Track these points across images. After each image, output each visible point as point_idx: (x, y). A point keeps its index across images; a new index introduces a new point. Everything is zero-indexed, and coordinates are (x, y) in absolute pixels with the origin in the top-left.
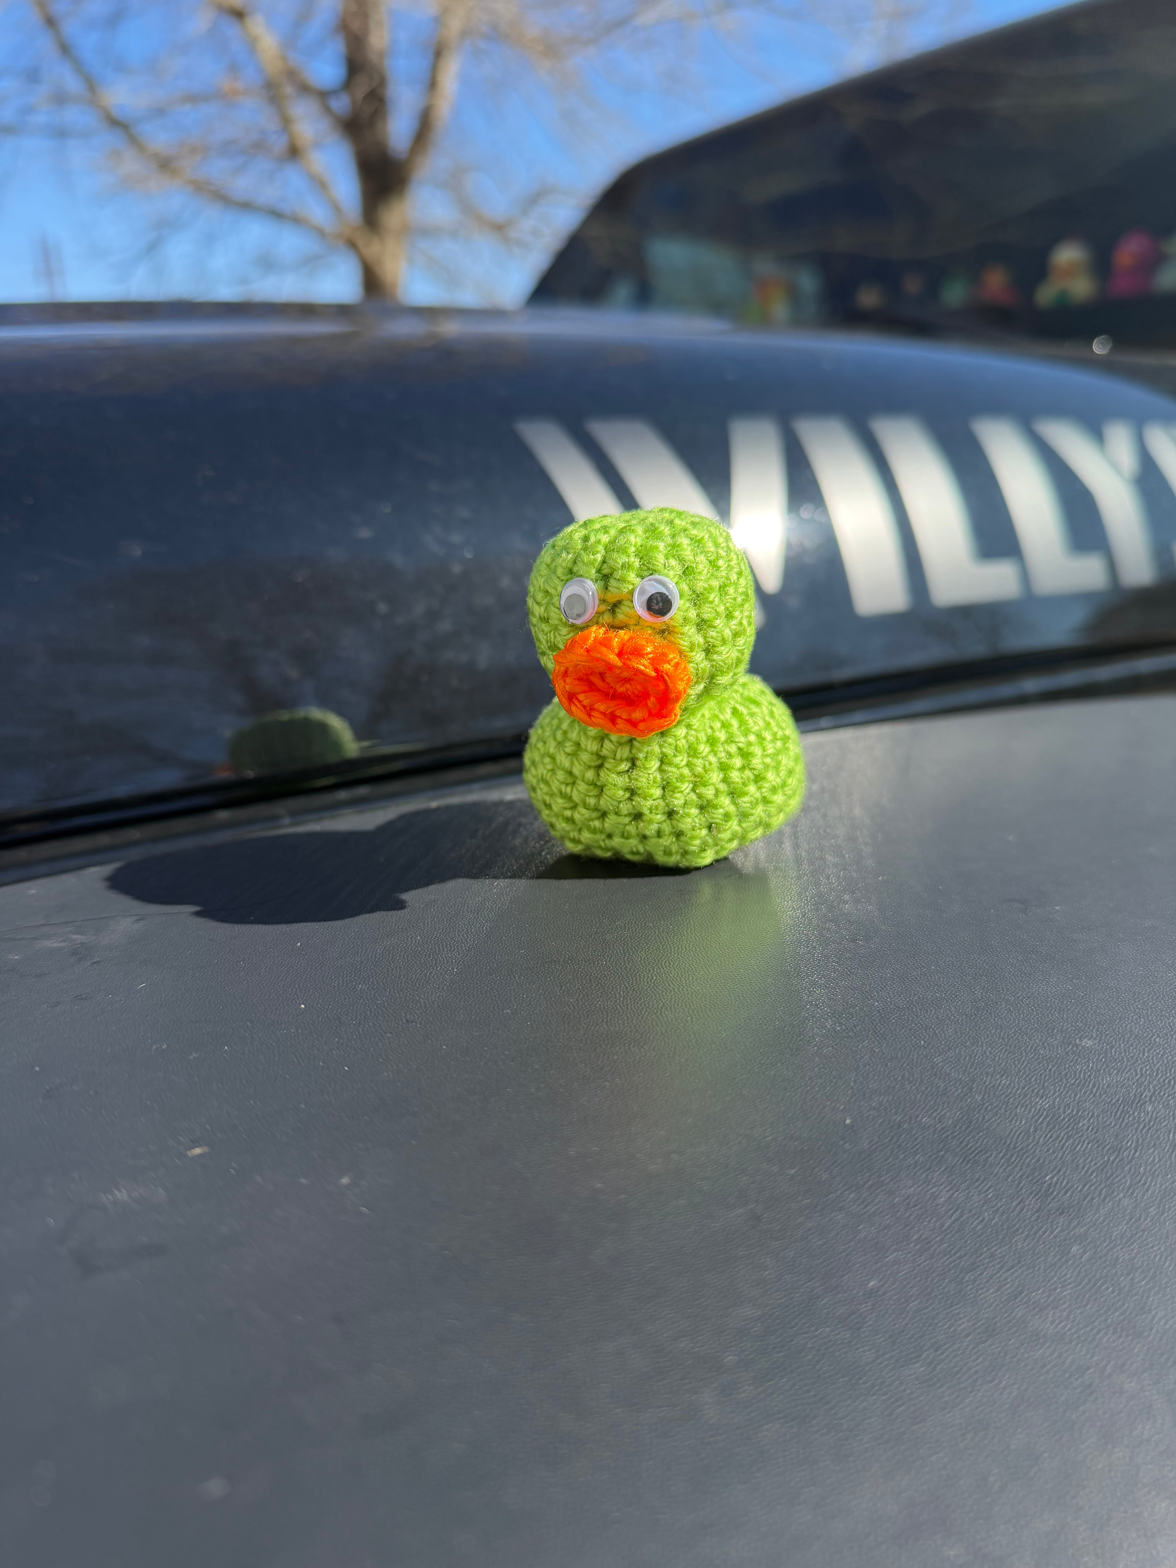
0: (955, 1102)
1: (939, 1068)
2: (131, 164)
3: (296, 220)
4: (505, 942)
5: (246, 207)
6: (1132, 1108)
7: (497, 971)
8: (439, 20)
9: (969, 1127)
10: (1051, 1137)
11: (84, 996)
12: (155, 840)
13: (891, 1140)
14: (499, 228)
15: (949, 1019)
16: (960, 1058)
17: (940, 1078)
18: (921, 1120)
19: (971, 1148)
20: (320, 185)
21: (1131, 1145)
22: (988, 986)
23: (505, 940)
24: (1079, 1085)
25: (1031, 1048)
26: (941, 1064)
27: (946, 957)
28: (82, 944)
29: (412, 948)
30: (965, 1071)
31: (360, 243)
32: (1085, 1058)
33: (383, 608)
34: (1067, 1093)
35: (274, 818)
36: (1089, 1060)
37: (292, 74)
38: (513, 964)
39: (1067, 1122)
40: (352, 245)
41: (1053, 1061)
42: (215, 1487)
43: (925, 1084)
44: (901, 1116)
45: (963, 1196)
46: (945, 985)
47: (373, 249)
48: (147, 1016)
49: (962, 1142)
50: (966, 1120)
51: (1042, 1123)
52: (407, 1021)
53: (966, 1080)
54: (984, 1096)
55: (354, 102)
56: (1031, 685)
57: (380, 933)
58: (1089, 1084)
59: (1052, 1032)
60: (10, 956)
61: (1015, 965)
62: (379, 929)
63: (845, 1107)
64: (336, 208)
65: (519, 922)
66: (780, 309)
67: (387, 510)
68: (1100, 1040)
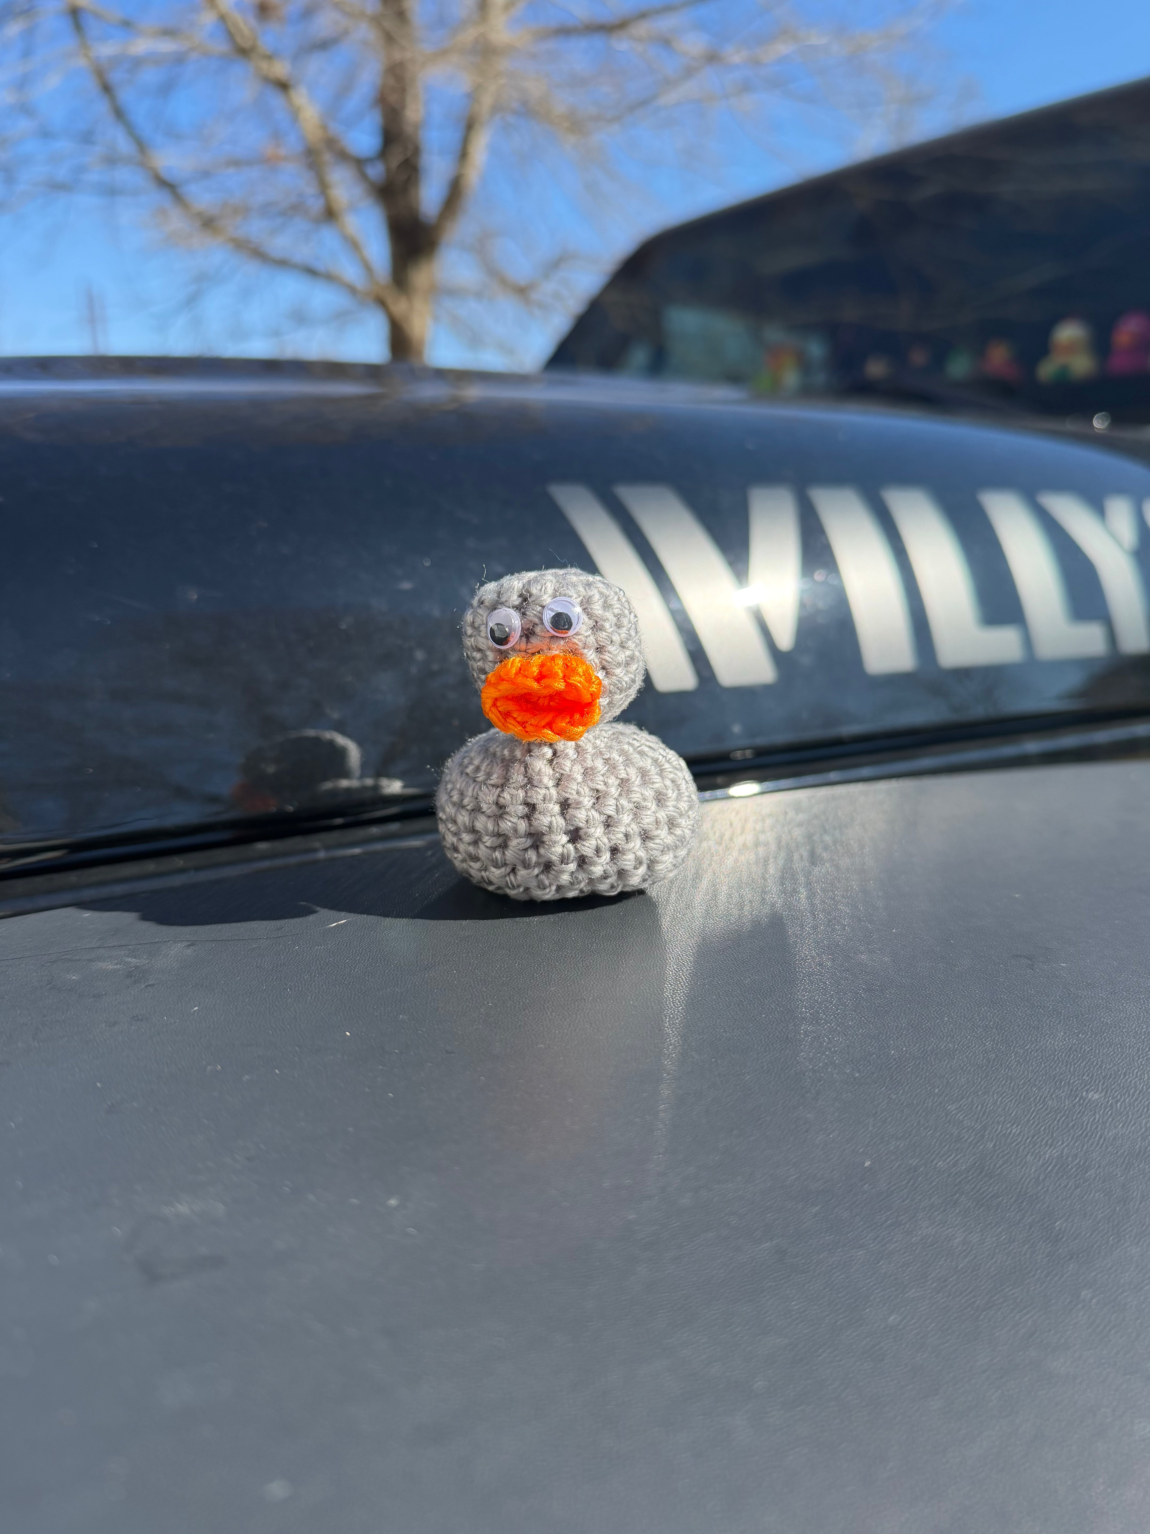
0: (968, 1148)
1: (952, 1115)
2: (177, 221)
3: (329, 278)
4: (537, 979)
5: (283, 264)
6: (1137, 1161)
7: (530, 1006)
8: (472, 97)
9: (981, 1173)
10: (1060, 1185)
11: (140, 1017)
12: (197, 869)
13: (908, 1183)
14: (522, 291)
15: (962, 1069)
16: (972, 1106)
17: (953, 1126)
18: (937, 1164)
19: (984, 1192)
20: (354, 245)
21: (1137, 1195)
22: (999, 1038)
23: (536, 977)
24: (1086, 1136)
25: (1040, 1099)
26: (954, 1112)
27: (958, 1009)
28: (136, 967)
29: (448, 982)
30: (977, 1119)
31: (389, 301)
32: (1091, 1111)
33: (419, 655)
34: (1075, 1143)
36: (1095, 1113)
37: (331, 143)
38: (545, 1001)
39: (1075, 1171)
40: (381, 303)
41: (1060, 1112)
42: (278, 1489)
43: (940, 1130)
44: (918, 1160)
45: (977, 1237)
46: (958, 1036)
47: (399, 307)
48: (201, 1038)
49: (975, 1186)
50: (979, 1165)
51: (1052, 1171)
52: (447, 1051)
53: (978, 1128)
54: (995, 1143)
55: (388, 170)
56: (1032, 746)
57: (418, 966)
58: (1096, 1135)
59: (1060, 1084)
60: (68, 976)
61: (1024, 1018)
62: (417, 962)
63: (864, 1151)
64: (367, 267)
65: (548, 960)
66: (791, 378)
67: (427, 563)
68: (1106, 1094)
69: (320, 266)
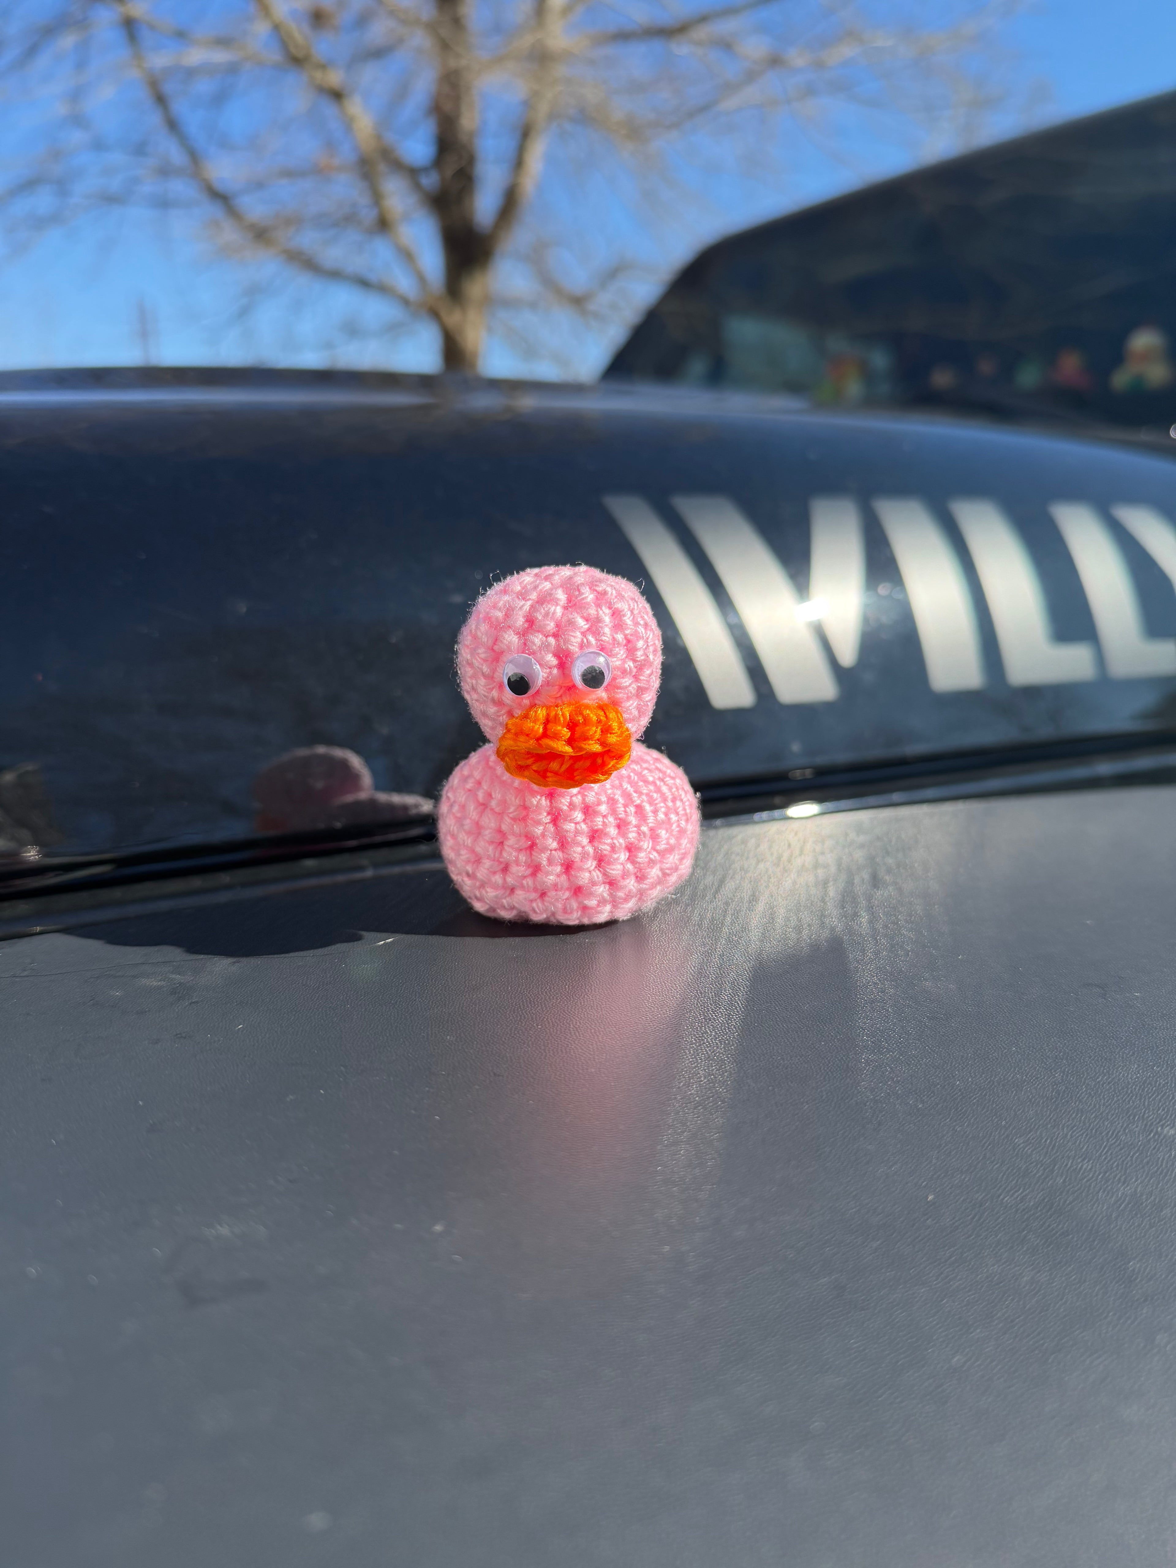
0: (1037, 1183)
1: (1020, 1149)
2: (230, 234)
3: (382, 289)
5: (335, 275)
7: (580, 1028)
8: (528, 104)
9: (1050, 1209)
10: (1133, 1224)
11: (184, 1035)
12: (244, 885)
13: (973, 1218)
14: (578, 302)
15: (1030, 1101)
16: (1041, 1140)
17: (1021, 1160)
18: (1004, 1199)
19: (1053, 1230)
20: (407, 256)
22: (1069, 1070)
24: (1161, 1173)
25: (1113, 1133)
26: (1022, 1145)
27: (1026, 1039)
28: (180, 984)
29: (497, 1003)
30: (1046, 1153)
31: (443, 314)
32: (1167, 1147)
34: (1149, 1181)
35: (361, 868)
36: (1171, 1149)
37: (385, 152)
39: (1149, 1210)
40: (434, 314)
41: (1134, 1148)
42: (317, 1521)
43: (1007, 1164)
44: (983, 1195)
45: (1046, 1276)
46: (1026, 1067)
47: (453, 318)
48: (245, 1056)
49: (1044, 1223)
50: (1048, 1201)
51: (1125, 1208)
52: (495, 1074)
53: (1047, 1162)
54: (1065, 1179)
55: (442, 179)
56: (1104, 768)
58: (1172, 1172)
59: (1134, 1118)
60: (112, 993)
61: (1096, 1049)
62: (465, 982)
63: (927, 1184)
64: (421, 279)
66: (854, 388)
67: (478, 575)
69: (372, 277)
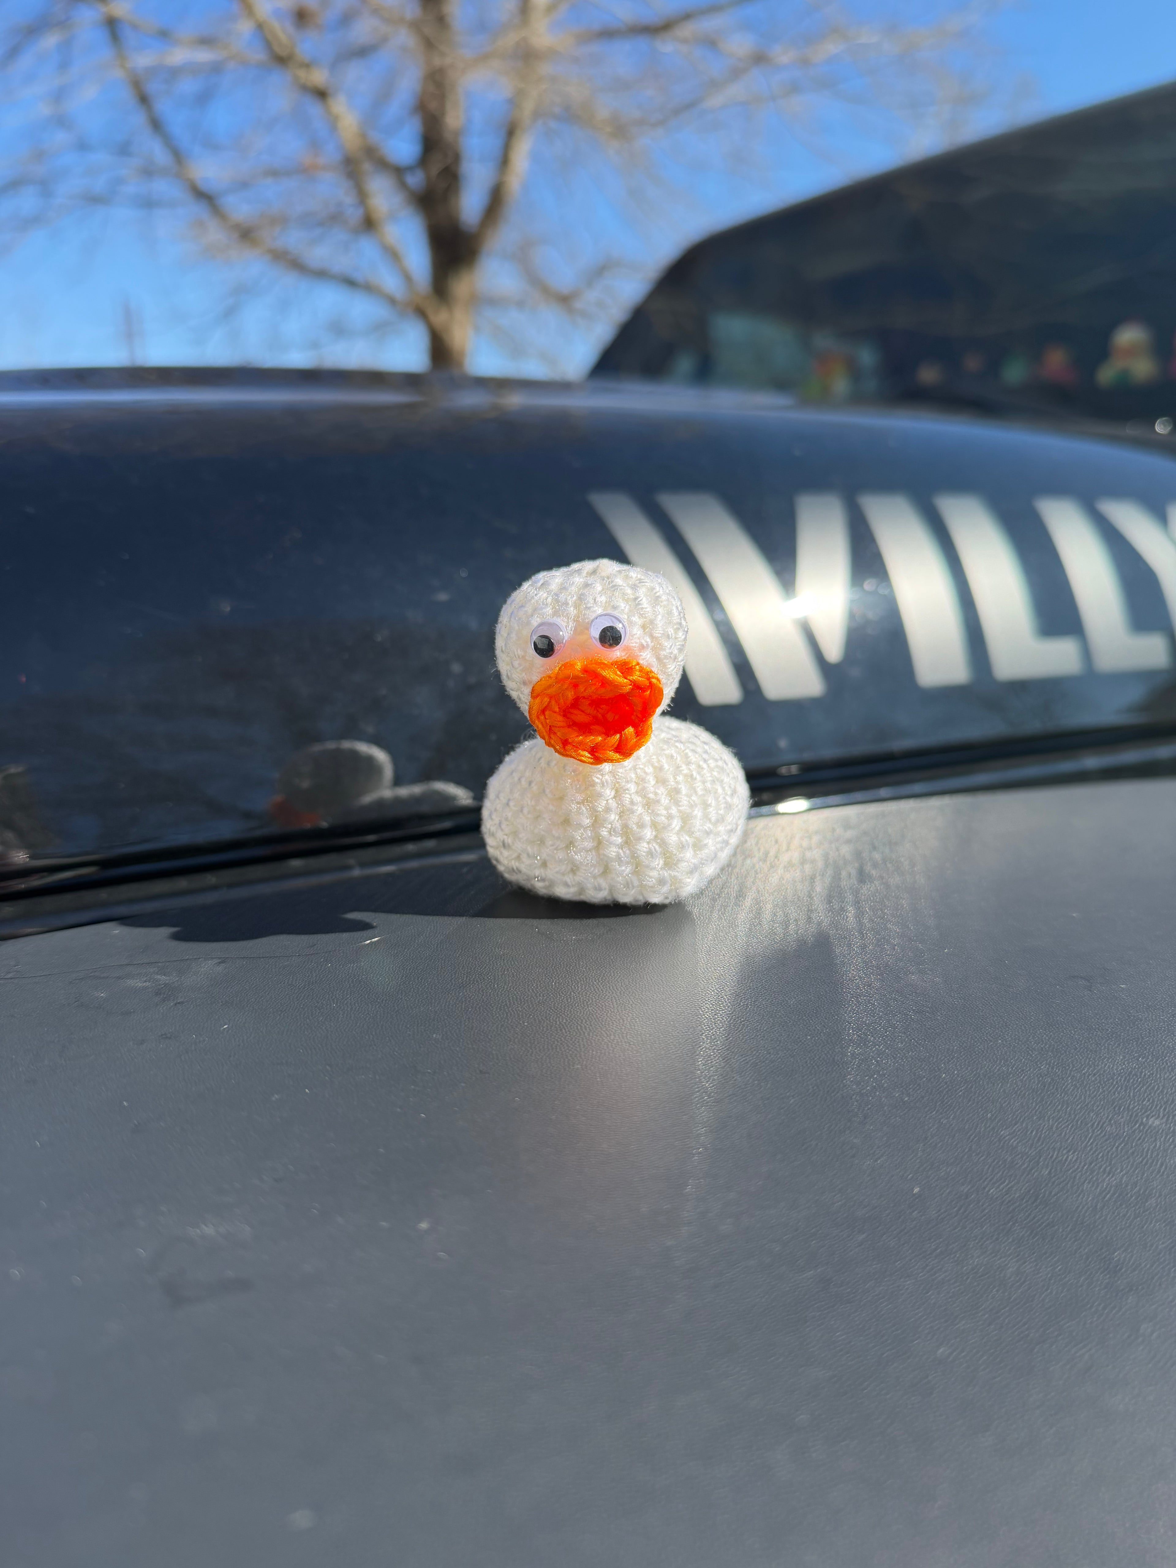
0: (1022, 1175)
1: (1006, 1141)
2: (215, 233)
3: (368, 288)
5: (321, 274)
7: (567, 1026)
8: (513, 102)
9: (1035, 1200)
10: (1119, 1214)
11: (169, 1035)
12: (231, 886)
13: (959, 1210)
14: (565, 300)
15: (1016, 1093)
16: (1027, 1132)
17: (1007, 1152)
18: (989, 1191)
19: (1038, 1221)
20: (393, 255)
22: (1055, 1062)
24: (1146, 1164)
25: (1098, 1125)
26: (1007, 1137)
27: (1012, 1032)
28: (166, 985)
29: (483, 1000)
30: (1032, 1145)
31: (430, 312)
32: (1152, 1138)
33: (456, 668)
34: (1134, 1171)
35: (348, 868)
37: (369, 151)
38: (582, 1020)
39: (1134, 1200)
40: (421, 313)
41: (1119, 1139)
42: (302, 1519)
43: (993, 1156)
44: (969, 1187)
45: (1031, 1268)
46: (1012, 1059)
47: (440, 318)
48: (230, 1056)
49: (1030, 1214)
50: (1033, 1193)
51: (1110, 1199)
52: (481, 1071)
53: (1032, 1154)
54: (1051, 1170)
55: (428, 178)
56: (1091, 762)
58: (1157, 1163)
59: (1119, 1109)
60: (96, 994)
61: (1081, 1041)
62: (451, 980)
63: (913, 1177)
64: (408, 278)
66: (841, 385)
67: (464, 574)
68: (1167, 1120)
69: (359, 277)
